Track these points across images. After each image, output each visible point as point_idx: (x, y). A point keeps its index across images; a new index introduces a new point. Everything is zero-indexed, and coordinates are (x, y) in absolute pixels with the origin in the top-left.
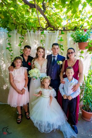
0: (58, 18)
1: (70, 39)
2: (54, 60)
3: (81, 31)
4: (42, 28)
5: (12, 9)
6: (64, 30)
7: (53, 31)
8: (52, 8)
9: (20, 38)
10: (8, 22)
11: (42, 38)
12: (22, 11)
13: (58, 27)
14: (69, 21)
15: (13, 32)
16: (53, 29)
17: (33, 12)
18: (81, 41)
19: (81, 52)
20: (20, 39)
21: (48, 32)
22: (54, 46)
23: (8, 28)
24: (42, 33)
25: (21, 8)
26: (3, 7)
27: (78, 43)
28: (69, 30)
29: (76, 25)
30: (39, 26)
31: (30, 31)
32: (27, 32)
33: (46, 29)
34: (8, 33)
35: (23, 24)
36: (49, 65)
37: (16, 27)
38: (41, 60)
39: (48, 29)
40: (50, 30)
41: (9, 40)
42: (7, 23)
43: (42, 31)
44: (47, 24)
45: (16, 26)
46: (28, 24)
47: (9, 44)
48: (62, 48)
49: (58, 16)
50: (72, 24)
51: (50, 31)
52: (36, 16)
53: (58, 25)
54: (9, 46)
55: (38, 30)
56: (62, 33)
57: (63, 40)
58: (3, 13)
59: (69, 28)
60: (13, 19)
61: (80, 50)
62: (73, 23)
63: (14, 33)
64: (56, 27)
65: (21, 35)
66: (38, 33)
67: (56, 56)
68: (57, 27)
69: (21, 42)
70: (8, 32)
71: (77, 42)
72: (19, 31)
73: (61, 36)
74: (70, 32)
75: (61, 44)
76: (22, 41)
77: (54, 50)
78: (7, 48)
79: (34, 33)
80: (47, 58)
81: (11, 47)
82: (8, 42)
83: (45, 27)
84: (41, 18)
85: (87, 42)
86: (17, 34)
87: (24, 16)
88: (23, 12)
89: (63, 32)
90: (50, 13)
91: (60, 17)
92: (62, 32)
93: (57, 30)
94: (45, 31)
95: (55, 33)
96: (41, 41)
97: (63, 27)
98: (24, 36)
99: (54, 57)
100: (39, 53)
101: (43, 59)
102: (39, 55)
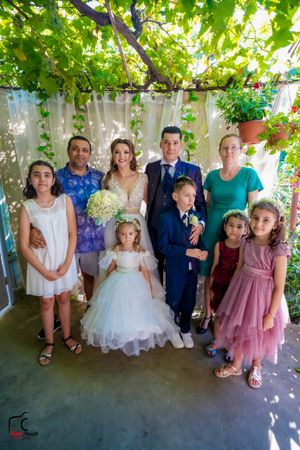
0: (179, 54)
1: (215, 114)
3: (247, 90)
4: (134, 85)
5: (47, 32)
6: (199, 89)
7: (165, 94)
8: (160, 24)
9: (74, 117)
10: (37, 72)
11: (133, 114)
12: (75, 39)
13: (181, 82)
14: (210, 62)
16: (164, 87)
17: (105, 38)
18: (244, 119)
20: (75, 120)
21: (153, 98)
22: (166, 135)
23: (39, 89)
24: (134, 99)
25: (73, 29)
26: (21, 27)
27: (237, 124)
28: (211, 89)
29: (233, 71)
30: (127, 81)
31: (99, 98)
32: (92, 99)
33: (145, 88)
34: (41, 104)
35: (80, 77)
36: (153, 191)
37: (61, 86)
38: (127, 177)
39: (151, 87)
40: (157, 91)
41: (43, 127)
42: (34, 75)
43: (134, 95)
44: (147, 73)
45: (60, 82)
46: (94, 74)
47: (45, 136)
48: (191, 141)
49: (178, 48)
50: (220, 69)
51: (157, 94)
52: (117, 53)
53: (180, 75)
54: (44, 144)
55: (124, 92)
56: (191, 99)
58: (21, 46)
59: (212, 83)
60: (50, 62)
61: (245, 147)
62: (221, 66)
63: (56, 105)
65: (78, 108)
66: (124, 99)
67: (173, 164)
68: (178, 80)
70: (39, 101)
71: (234, 120)
72: (70, 94)
73: (189, 107)
74: (214, 95)
75: (190, 131)
76: (79, 124)
77: (166, 146)
78: (41, 149)
79: (112, 102)
81: (50, 146)
82: (40, 132)
83: (142, 84)
84: (132, 58)
85: (264, 119)
86: (64, 107)
87: (81, 51)
88: (77, 41)
89: (196, 94)
90: (154, 40)
91: (184, 49)
92: (191, 95)
93: (176, 90)
94: (142, 95)
95: (172, 100)
96: (133, 123)
97: (194, 81)
98: (85, 111)
99: (168, 166)
100: (118, 156)
101: (133, 173)
102: (117, 162)
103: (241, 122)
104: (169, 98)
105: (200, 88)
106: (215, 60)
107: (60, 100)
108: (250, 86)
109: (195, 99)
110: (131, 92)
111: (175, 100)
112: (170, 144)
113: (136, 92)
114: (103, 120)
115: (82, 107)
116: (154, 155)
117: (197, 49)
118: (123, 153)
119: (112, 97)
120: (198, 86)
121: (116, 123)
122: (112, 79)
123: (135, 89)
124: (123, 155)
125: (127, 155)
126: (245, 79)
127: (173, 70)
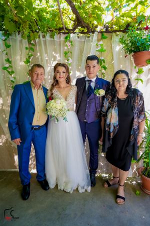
1: (118, 48)
2: (90, 86)
3: (138, 32)
4: (67, 29)
7: (86, 35)
9: (27, 48)
10: (2, 17)
11: (66, 48)
13: (96, 27)
14: (115, 14)
15: (15, 38)
16: (86, 30)
18: (136, 50)
19: (139, 72)
20: (28, 50)
21: (78, 37)
22: (88, 61)
23: (4, 30)
24: (66, 38)
27: (133, 53)
28: (115, 31)
29: (129, 20)
30: (61, 26)
32: (39, 37)
33: (73, 31)
34: (5, 40)
35: (31, 22)
36: (80, 96)
37: (19, 28)
39: (77, 30)
40: (81, 33)
41: (6, 54)
43: (66, 35)
44: (74, 21)
45: (18, 25)
46: (40, 20)
47: (8, 61)
48: (103, 64)
50: (122, 18)
51: (82, 35)
52: (55, 8)
53: (95, 23)
54: (7, 65)
55: (60, 33)
56: (103, 38)
57: (105, 50)
59: (115, 28)
60: (11, 10)
61: (137, 69)
62: (123, 16)
63: (15, 40)
64: (91, 26)
65: (29, 43)
66: (60, 38)
67: (94, 80)
68: (94, 26)
69: (29, 57)
70: (4, 38)
71: (131, 51)
72: (25, 32)
73: (101, 43)
74: (117, 35)
75: (102, 58)
76: (30, 54)
78: (5, 68)
79: (52, 39)
80: (76, 85)
81: (12, 67)
82: (5, 57)
83: (71, 28)
84: (65, 12)
86: (21, 41)
87: (32, 5)
89: (105, 35)
91: (99, 4)
92: (102, 35)
93: (93, 32)
94: (72, 35)
95: (90, 38)
96: (66, 53)
97: (105, 26)
98: (35, 45)
99: (90, 81)
100: (58, 74)
101: (68, 85)
102: (58, 78)
103: (135, 52)
104: (89, 37)
105: (108, 31)
106: (118, 13)
107: (19, 37)
108: (141, 30)
109: (105, 38)
110: (64, 33)
111: (92, 38)
112: (90, 67)
113: (67, 33)
114: (46, 52)
115: (32, 42)
116: (79, 74)
117: (107, 5)
118: (62, 72)
119: (52, 36)
120: (107, 30)
121: (55, 54)
122: (53, 24)
123: (66, 31)
124: (62, 74)
125: (65, 74)
126: (137, 25)
127: (92, 19)
